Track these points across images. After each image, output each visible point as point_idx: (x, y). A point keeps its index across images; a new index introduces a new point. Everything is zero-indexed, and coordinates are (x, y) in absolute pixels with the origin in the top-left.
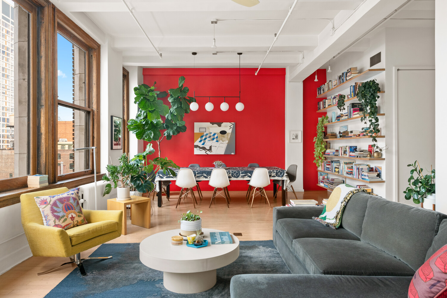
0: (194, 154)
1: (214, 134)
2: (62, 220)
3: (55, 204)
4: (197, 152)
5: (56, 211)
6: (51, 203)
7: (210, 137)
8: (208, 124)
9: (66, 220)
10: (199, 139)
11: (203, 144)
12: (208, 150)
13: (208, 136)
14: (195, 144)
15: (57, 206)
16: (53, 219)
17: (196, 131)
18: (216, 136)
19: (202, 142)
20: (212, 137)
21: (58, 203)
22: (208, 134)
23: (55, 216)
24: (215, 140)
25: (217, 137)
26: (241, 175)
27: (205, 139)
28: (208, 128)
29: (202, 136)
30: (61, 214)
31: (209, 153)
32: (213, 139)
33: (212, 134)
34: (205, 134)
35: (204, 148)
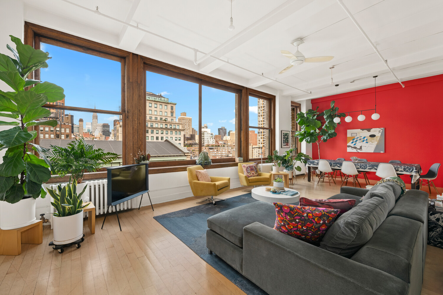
0: (348, 151)
1: (364, 138)
2: (249, 173)
3: (247, 168)
4: (349, 150)
5: (247, 170)
6: (246, 167)
7: (360, 139)
8: (359, 130)
9: (250, 174)
10: (351, 141)
11: (355, 145)
12: (359, 149)
13: (358, 139)
14: (348, 144)
15: (248, 168)
16: (246, 173)
17: (349, 135)
18: (365, 139)
19: (354, 143)
20: (362, 140)
21: (249, 167)
22: (358, 137)
23: (247, 172)
24: (365, 142)
25: (367, 140)
26: (368, 167)
27: (356, 141)
28: (359, 133)
29: (354, 139)
30: (249, 172)
31: (359, 151)
32: (363, 141)
33: (362, 138)
34: (356, 137)
35: (355, 148)
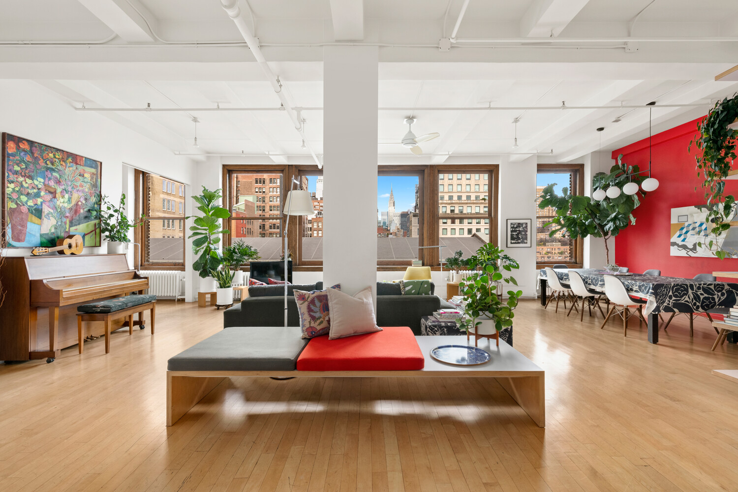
0: (671, 255)
1: (701, 225)
4: (674, 252)
7: (694, 229)
8: (692, 209)
10: (678, 233)
11: (683, 240)
12: (691, 250)
13: (691, 228)
14: (672, 240)
17: (674, 221)
18: (704, 227)
19: (682, 237)
20: (697, 229)
22: (690, 225)
24: (702, 233)
25: (706, 229)
27: (687, 232)
28: (692, 215)
29: (682, 229)
31: (692, 254)
32: (699, 233)
33: (697, 225)
34: (686, 224)
35: (685, 247)
